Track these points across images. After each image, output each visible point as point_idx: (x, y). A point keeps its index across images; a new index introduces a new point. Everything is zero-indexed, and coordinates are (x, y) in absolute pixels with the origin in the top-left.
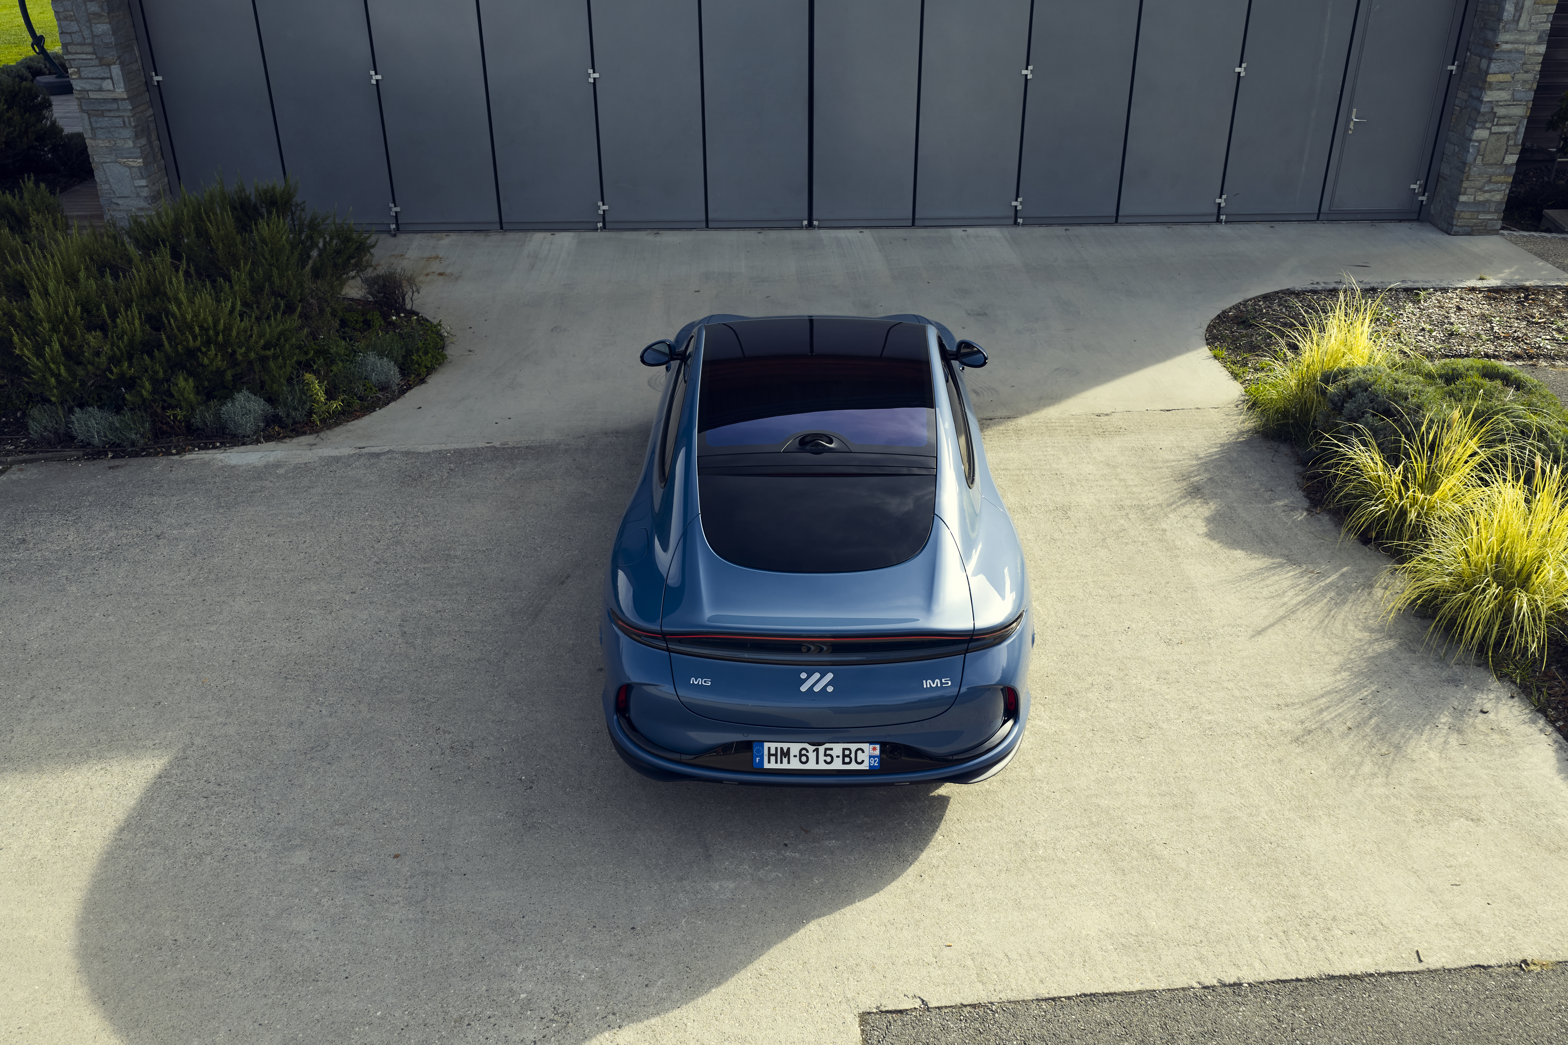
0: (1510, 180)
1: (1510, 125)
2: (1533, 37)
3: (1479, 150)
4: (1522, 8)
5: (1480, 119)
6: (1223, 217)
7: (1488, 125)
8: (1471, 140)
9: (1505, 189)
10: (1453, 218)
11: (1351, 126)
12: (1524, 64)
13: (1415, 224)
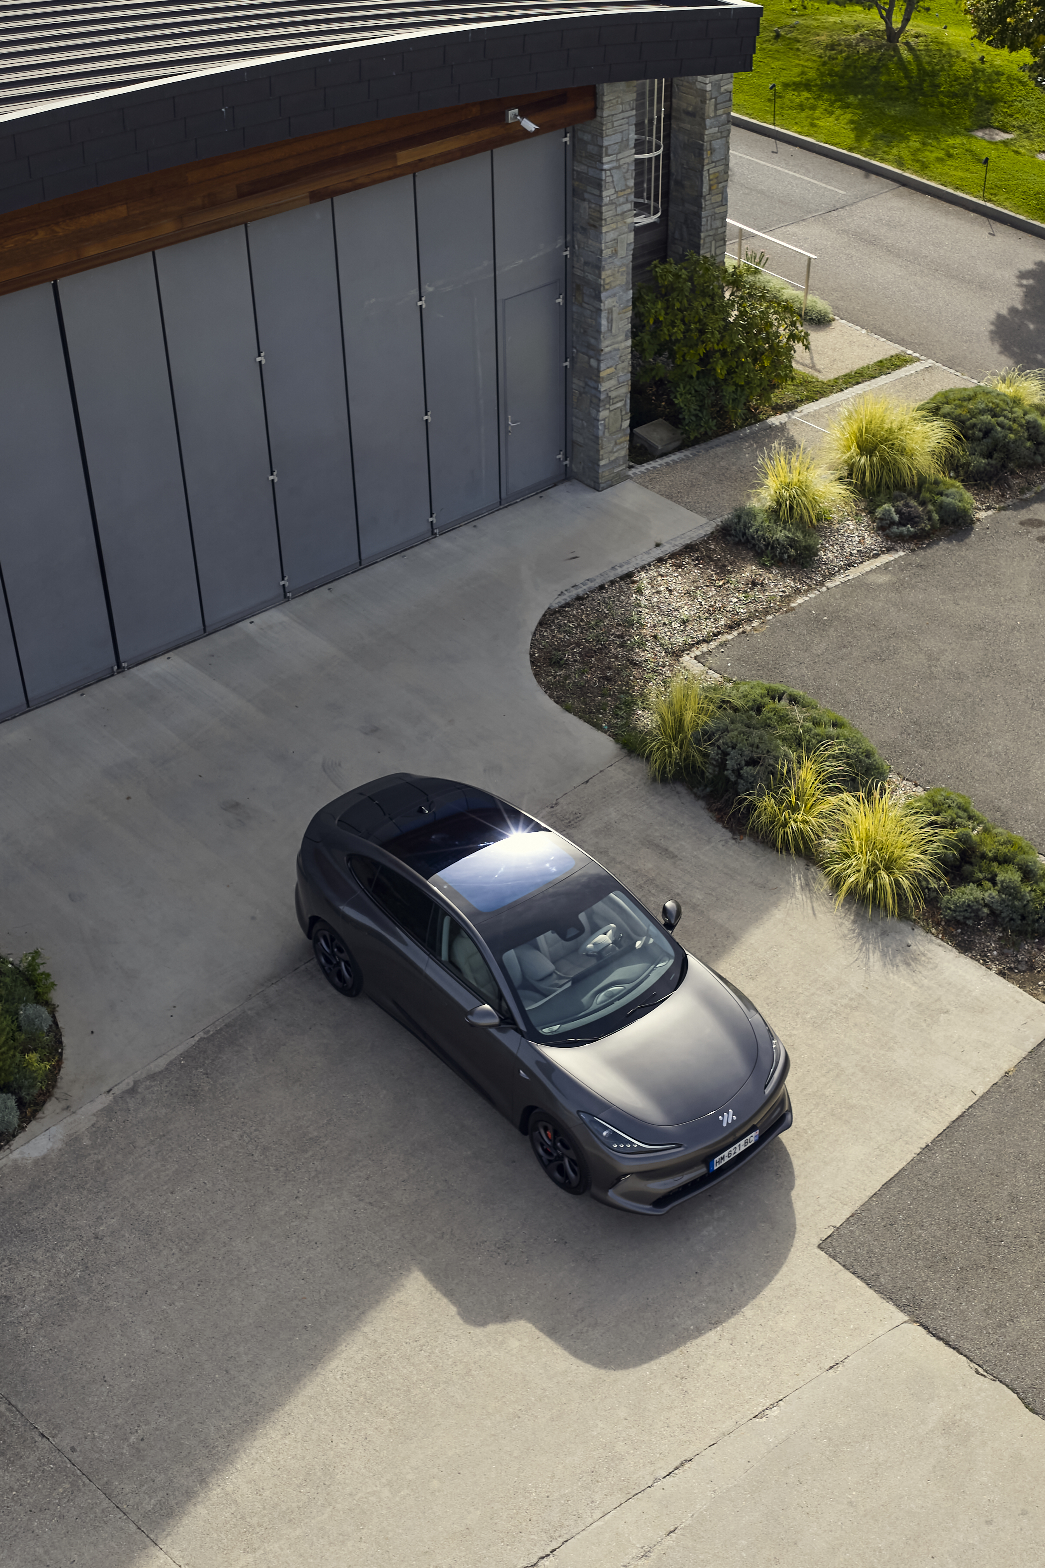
0: (628, 438)
1: (620, 401)
2: (622, 337)
3: (605, 426)
4: (612, 320)
5: (601, 404)
6: (436, 531)
7: (608, 406)
8: (598, 420)
9: (626, 445)
10: (598, 478)
11: (510, 428)
12: (621, 357)
13: (567, 484)
